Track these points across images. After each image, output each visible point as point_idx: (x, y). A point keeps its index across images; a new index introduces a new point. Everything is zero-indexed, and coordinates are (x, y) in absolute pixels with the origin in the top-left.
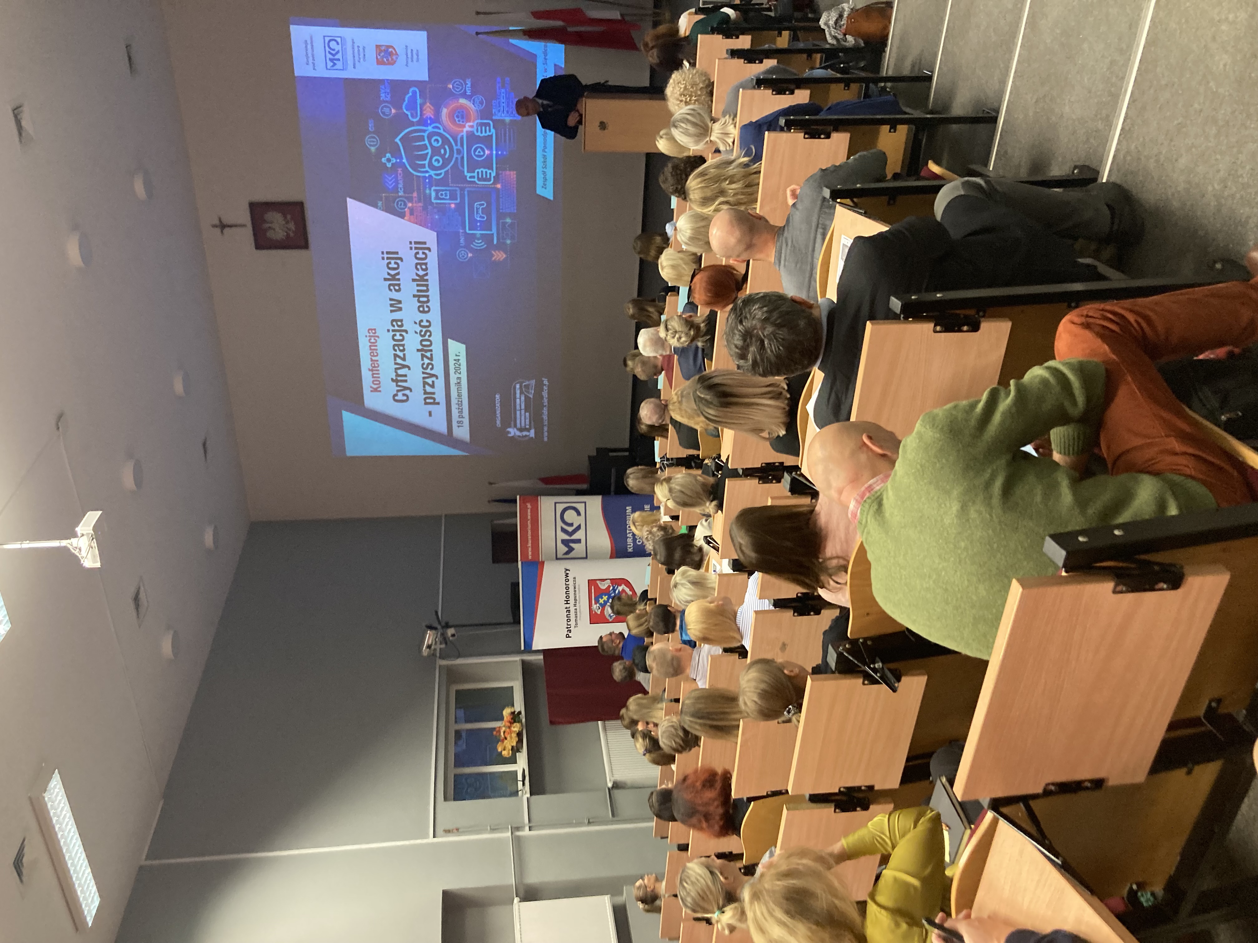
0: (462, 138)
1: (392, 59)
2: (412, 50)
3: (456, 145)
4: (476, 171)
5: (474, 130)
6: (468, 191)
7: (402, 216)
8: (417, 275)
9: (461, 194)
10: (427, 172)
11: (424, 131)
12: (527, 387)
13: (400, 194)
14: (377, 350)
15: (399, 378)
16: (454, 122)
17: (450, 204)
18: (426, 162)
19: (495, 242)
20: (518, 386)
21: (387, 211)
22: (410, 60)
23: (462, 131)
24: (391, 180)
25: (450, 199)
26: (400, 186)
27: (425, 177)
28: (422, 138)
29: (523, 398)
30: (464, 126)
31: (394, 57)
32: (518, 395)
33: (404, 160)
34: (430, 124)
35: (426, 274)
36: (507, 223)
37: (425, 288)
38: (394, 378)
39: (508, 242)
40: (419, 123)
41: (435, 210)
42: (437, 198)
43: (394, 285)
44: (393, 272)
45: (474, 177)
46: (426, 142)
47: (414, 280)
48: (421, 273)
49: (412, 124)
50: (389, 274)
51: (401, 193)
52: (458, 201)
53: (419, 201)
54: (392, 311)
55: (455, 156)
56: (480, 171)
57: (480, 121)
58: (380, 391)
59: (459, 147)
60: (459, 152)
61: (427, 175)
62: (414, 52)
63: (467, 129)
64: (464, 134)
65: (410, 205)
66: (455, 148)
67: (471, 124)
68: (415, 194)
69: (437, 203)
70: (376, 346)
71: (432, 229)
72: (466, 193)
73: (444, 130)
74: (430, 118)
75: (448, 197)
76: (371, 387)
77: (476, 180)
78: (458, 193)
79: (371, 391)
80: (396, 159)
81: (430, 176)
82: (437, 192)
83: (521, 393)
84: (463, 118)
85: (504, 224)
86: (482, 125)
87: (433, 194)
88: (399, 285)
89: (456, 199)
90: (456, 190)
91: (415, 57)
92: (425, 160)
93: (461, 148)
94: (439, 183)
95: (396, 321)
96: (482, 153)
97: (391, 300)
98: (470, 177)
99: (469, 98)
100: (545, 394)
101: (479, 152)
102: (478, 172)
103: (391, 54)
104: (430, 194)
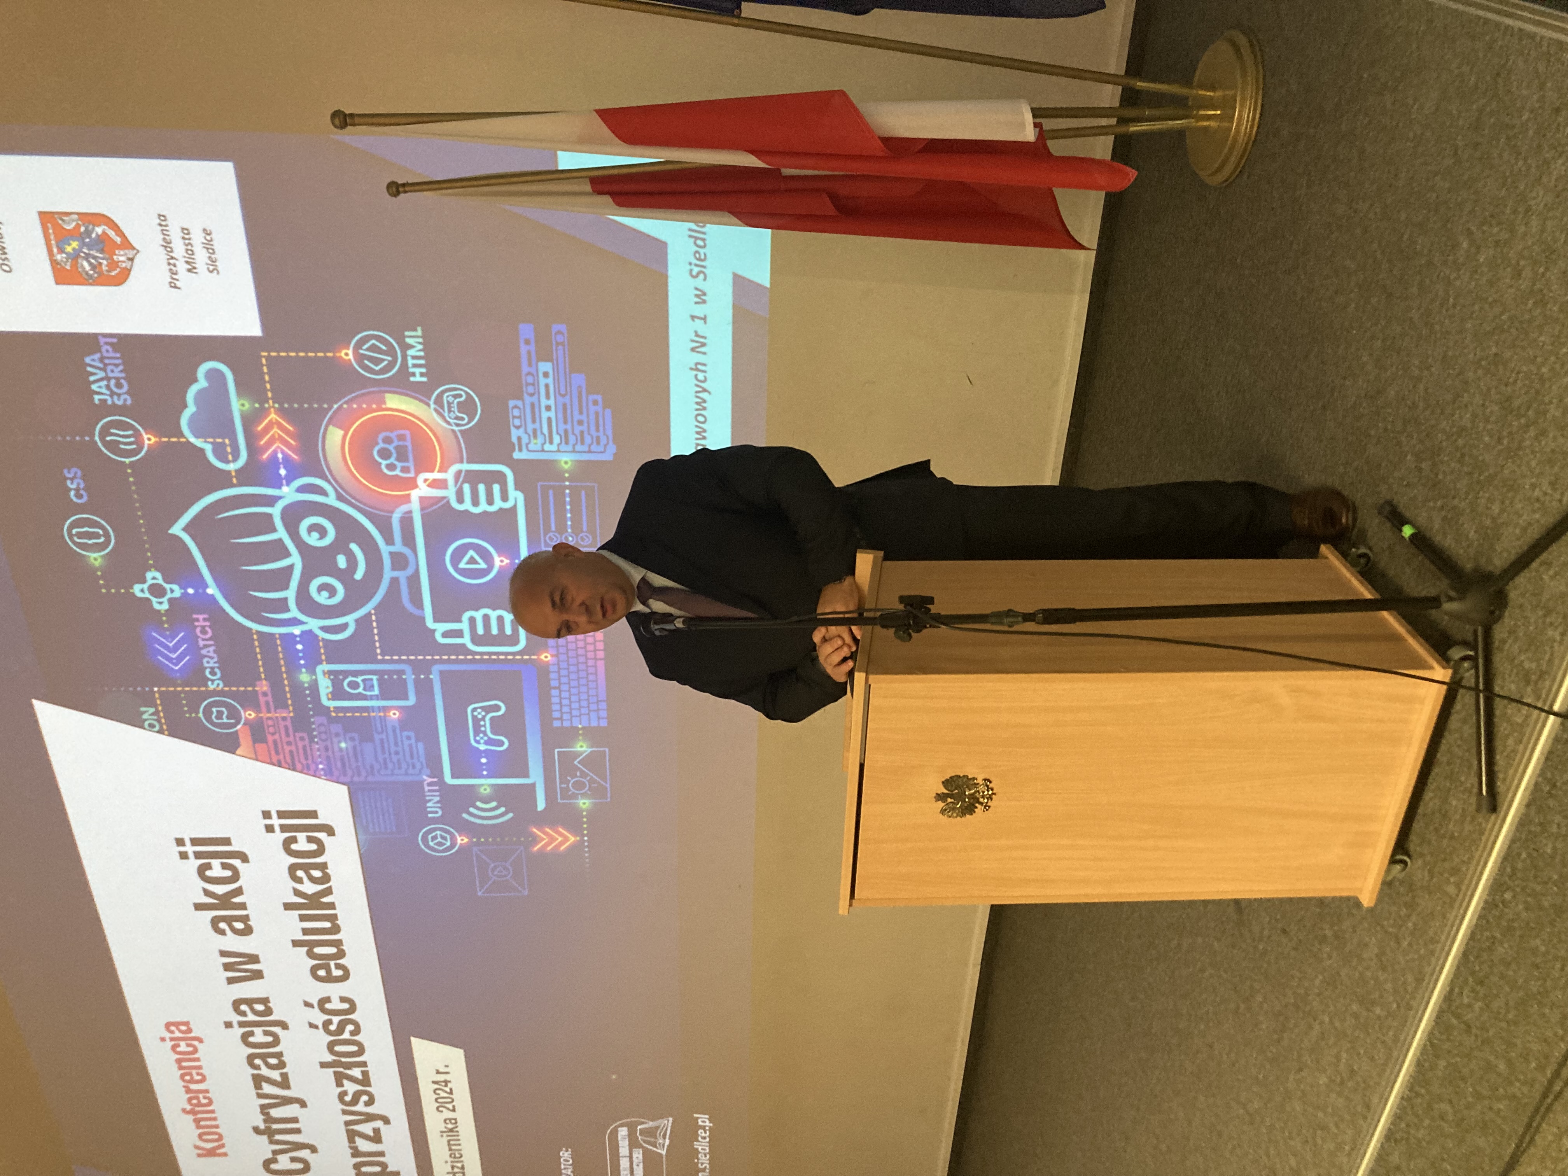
0: (407, 521)
1: (113, 265)
2: (185, 231)
3: (389, 541)
4: (466, 616)
5: (450, 493)
6: (441, 673)
7: (229, 744)
8: (297, 893)
9: (417, 682)
10: (295, 622)
11: (271, 501)
12: (651, 1133)
13: (211, 687)
14: (200, 1067)
15: (275, 1126)
16: (371, 469)
17: (386, 709)
18: (290, 594)
19: (541, 805)
20: (623, 1132)
21: (173, 733)
22: (182, 267)
23: (407, 499)
24: (175, 649)
25: (383, 696)
26: (210, 663)
27: (292, 636)
28: (265, 524)
29: (638, 1155)
30: (412, 484)
31: (121, 257)
32: (624, 1150)
33: (212, 590)
34: (289, 480)
35: (329, 891)
36: (577, 755)
37: (327, 925)
38: (262, 1126)
39: (584, 804)
40: (245, 476)
41: (336, 728)
42: (338, 693)
43: (229, 920)
44: (220, 889)
45: (459, 634)
46: (281, 533)
47: (288, 906)
48: (309, 888)
49: (223, 480)
50: (207, 893)
51: (215, 684)
52: (412, 701)
53: (280, 703)
54: (231, 981)
55: (388, 574)
56: (478, 615)
57: (466, 467)
58: (225, 1154)
59: (399, 546)
60: (399, 562)
61: (297, 631)
62: (197, 239)
63: (422, 490)
64: (415, 506)
65: (251, 715)
66: (385, 549)
67: (436, 475)
68: (263, 686)
69: (337, 709)
70: (198, 1060)
71: (330, 775)
72: (435, 677)
73: (340, 498)
74: (287, 459)
75: (376, 691)
76: (197, 1147)
77: (466, 640)
78: (410, 677)
79: (199, 1155)
80: (183, 587)
81: (308, 635)
82: (336, 678)
83: (633, 1144)
84: (402, 456)
85: (567, 759)
86: (473, 478)
87: (325, 686)
88: (245, 919)
89: (406, 698)
90: (403, 672)
91: (201, 257)
92: (286, 587)
93: (406, 551)
94: (336, 652)
95: (250, 1002)
96: (483, 565)
97: (223, 954)
98: (445, 635)
99: (421, 392)
100: (702, 1146)
101: (472, 561)
102: (472, 620)
103: (104, 244)
104: (314, 686)
